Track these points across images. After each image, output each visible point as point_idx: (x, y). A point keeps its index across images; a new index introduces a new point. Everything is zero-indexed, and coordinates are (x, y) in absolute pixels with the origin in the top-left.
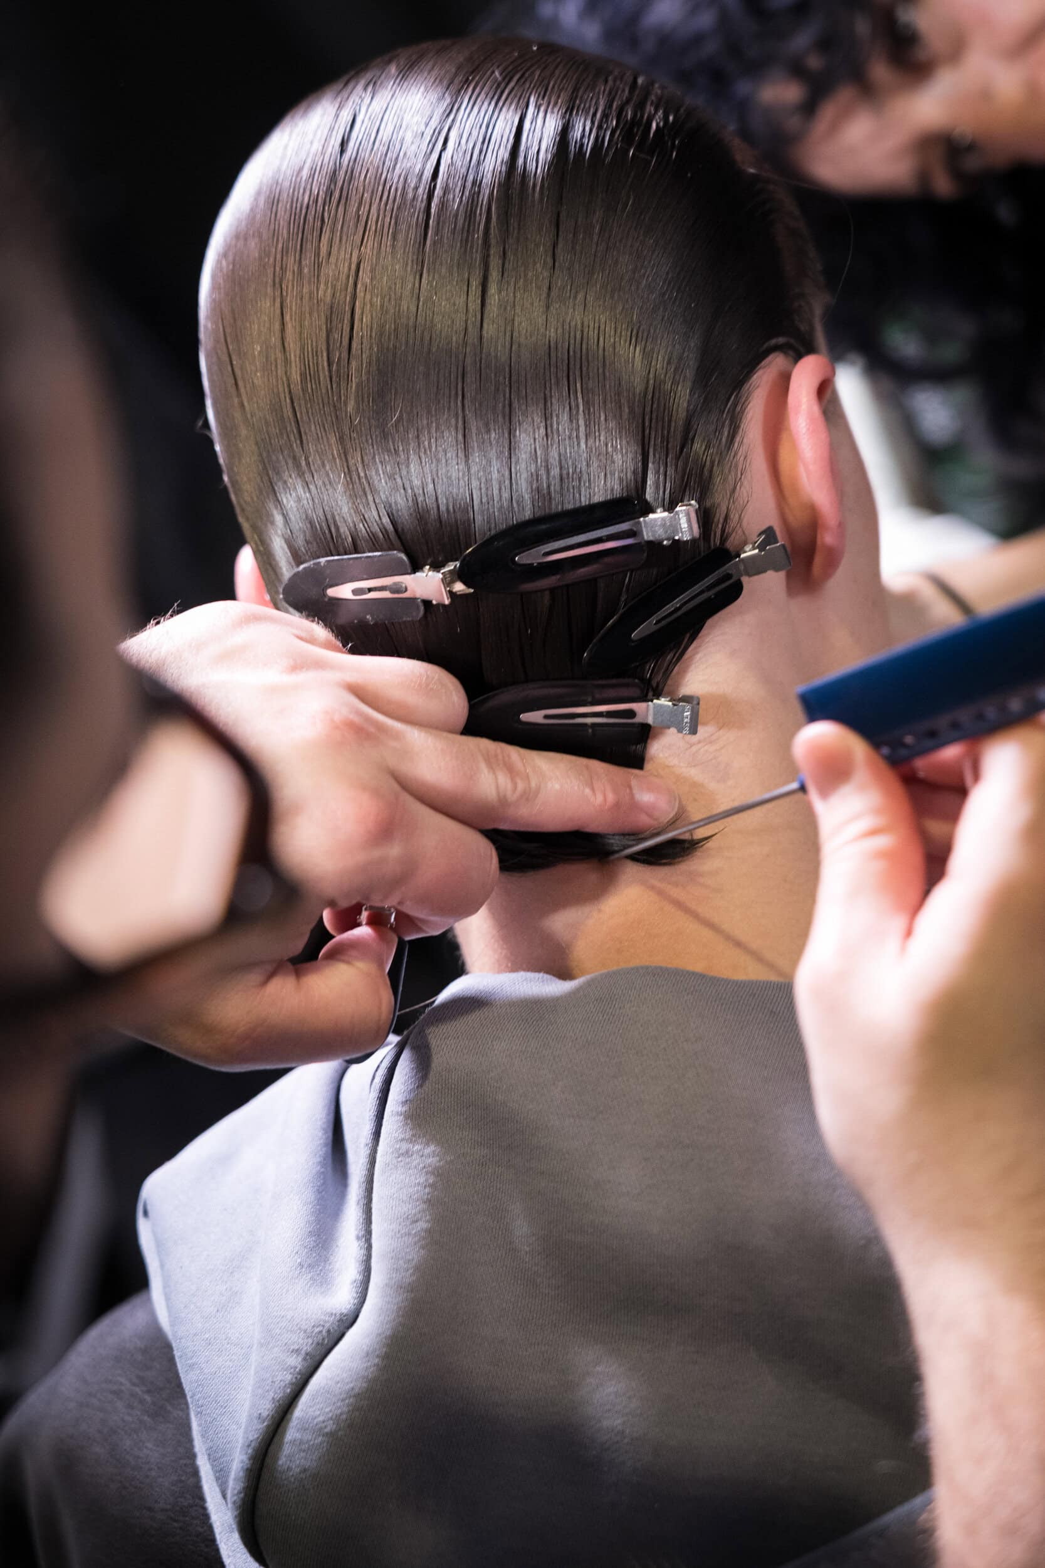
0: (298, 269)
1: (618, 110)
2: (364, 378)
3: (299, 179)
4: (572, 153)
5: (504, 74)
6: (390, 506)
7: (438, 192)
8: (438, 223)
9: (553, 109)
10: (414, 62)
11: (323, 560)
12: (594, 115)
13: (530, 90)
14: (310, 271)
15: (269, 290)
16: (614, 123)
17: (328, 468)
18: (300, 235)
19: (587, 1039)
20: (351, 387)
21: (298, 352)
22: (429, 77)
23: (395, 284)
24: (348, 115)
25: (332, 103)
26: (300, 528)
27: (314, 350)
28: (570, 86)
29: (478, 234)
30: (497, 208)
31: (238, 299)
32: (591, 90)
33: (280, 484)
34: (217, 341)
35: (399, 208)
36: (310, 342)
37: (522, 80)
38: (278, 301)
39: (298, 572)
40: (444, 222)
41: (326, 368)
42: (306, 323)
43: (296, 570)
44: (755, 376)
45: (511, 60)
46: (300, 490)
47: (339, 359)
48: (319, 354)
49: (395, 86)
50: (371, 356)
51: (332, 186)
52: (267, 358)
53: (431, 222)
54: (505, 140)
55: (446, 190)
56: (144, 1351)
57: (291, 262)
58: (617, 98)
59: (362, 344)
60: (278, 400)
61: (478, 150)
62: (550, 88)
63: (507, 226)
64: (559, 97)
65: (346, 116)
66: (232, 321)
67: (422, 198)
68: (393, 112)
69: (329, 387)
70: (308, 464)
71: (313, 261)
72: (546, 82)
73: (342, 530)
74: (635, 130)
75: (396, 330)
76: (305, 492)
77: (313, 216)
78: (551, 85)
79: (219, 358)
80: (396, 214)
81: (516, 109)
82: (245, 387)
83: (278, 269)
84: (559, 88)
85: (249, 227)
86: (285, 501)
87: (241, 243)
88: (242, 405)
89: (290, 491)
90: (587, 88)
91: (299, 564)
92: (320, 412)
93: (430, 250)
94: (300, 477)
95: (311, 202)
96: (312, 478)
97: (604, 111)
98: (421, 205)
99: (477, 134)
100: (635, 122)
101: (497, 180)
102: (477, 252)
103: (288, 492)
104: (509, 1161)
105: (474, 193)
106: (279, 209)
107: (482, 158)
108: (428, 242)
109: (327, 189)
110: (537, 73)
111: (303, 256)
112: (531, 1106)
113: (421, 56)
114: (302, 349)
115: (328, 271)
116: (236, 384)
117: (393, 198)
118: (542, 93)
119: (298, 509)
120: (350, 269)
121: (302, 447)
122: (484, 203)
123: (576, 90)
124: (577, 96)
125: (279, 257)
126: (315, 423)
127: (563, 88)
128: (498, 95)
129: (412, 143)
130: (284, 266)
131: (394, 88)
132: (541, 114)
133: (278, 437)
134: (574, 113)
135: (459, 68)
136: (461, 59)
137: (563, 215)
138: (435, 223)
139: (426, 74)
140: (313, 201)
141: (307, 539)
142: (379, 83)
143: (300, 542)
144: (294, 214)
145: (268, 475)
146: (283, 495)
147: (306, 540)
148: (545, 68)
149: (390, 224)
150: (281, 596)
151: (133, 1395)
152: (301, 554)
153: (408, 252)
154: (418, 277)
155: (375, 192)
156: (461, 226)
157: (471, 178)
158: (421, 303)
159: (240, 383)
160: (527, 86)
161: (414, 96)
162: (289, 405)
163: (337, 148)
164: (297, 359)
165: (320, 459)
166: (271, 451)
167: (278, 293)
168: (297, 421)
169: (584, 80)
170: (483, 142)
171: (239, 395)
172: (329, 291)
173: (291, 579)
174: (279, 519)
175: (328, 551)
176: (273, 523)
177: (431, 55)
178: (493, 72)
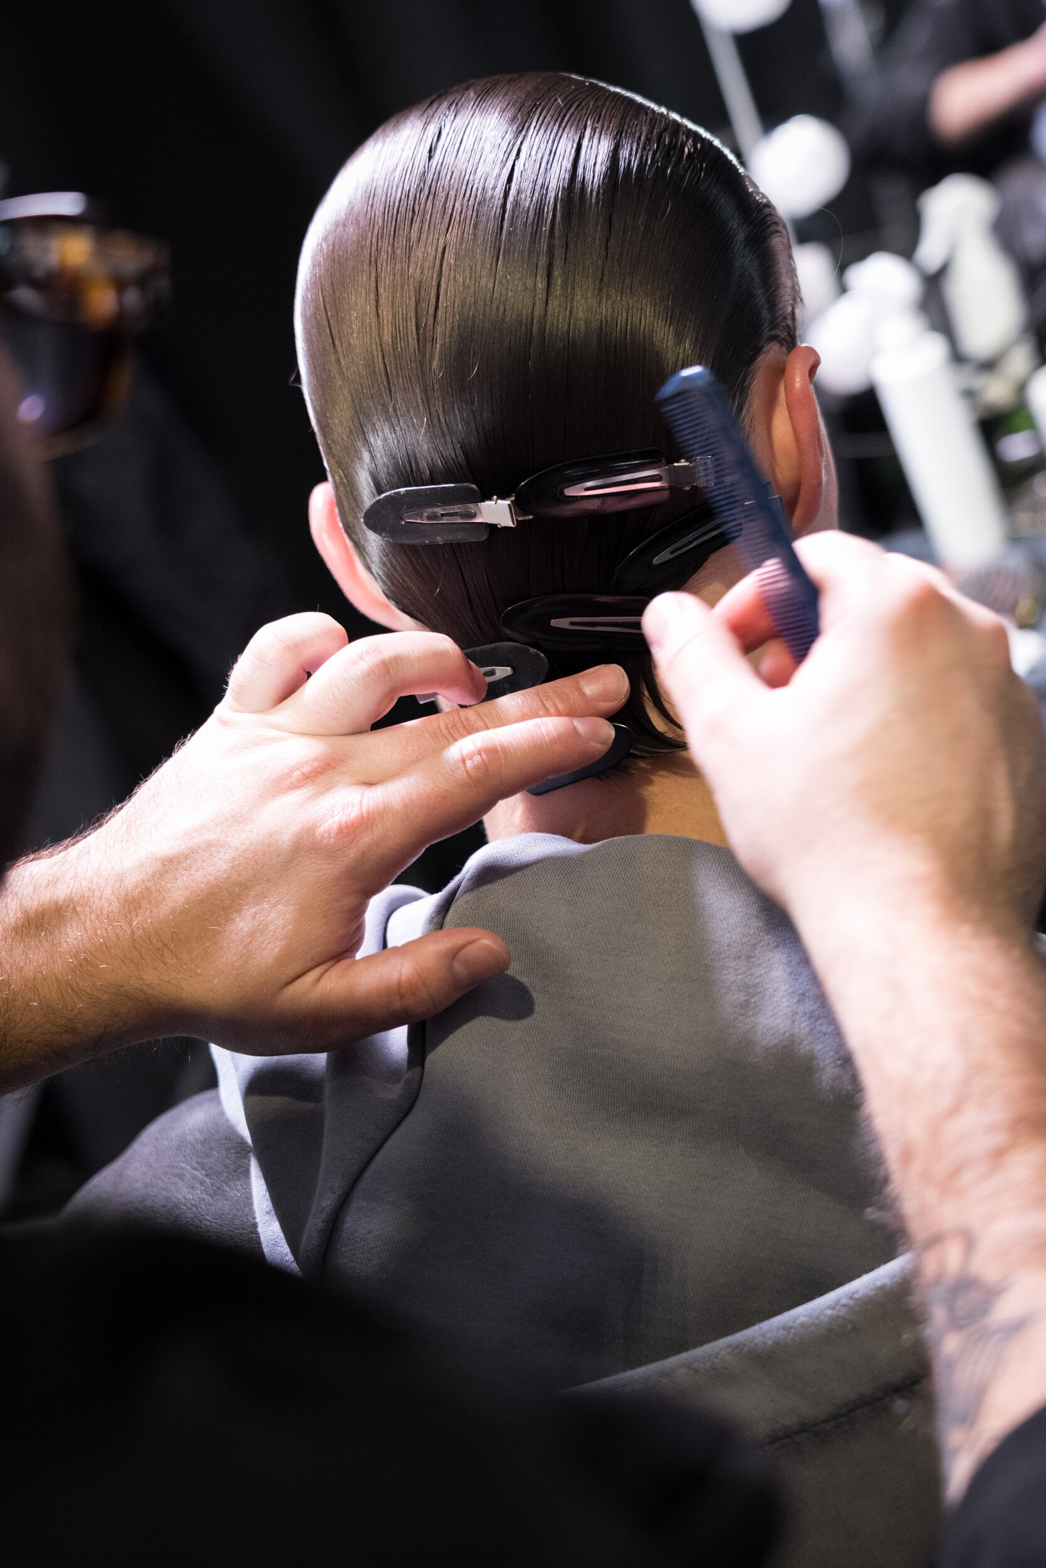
0: (392, 249)
1: (658, 136)
2: (447, 340)
3: (392, 179)
4: (623, 167)
5: (566, 101)
6: (465, 446)
7: (513, 192)
8: (513, 216)
9: (606, 131)
10: (490, 89)
11: (402, 490)
12: (639, 138)
13: (587, 115)
14: (402, 252)
15: (366, 267)
16: (655, 146)
17: (412, 413)
18: (394, 223)
19: (613, 891)
20: (436, 348)
21: (390, 318)
22: (503, 100)
23: (476, 264)
24: (435, 128)
25: (419, 119)
26: (384, 463)
27: (404, 317)
28: (619, 114)
29: (545, 227)
30: (560, 207)
31: (337, 274)
32: (636, 118)
33: (369, 427)
34: (317, 308)
35: (479, 204)
36: (400, 310)
37: (581, 107)
38: (374, 275)
39: (380, 500)
40: (517, 217)
41: (414, 331)
42: (398, 295)
43: (378, 498)
44: (759, 359)
45: (568, 93)
46: (387, 431)
47: (426, 324)
48: (409, 319)
49: (475, 106)
50: (453, 323)
51: (422, 185)
52: (362, 322)
53: (506, 216)
54: (567, 153)
55: (519, 192)
56: (203, 1143)
57: (385, 245)
58: (656, 127)
59: (446, 313)
60: (370, 356)
61: (546, 161)
62: (603, 115)
63: (569, 222)
64: (610, 122)
65: (432, 129)
66: (331, 292)
67: (499, 197)
68: (474, 127)
69: (417, 347)
70: (395, 410)
71: (404, 245)
72: (599, 110)
73: (421, 465)
74: (672, 153)
75: (475, 302)
76: (391, 433)
77: (405, 208)
78: (603, 113)
79: (318, 323)
80: (477, 208)
81: (576, 130)
82: (342, 346)
83: (373, 250)
84: (610, 115)
85: (348, 216)
86: (372, 440)
87: (340, 228)
88: (338, 361)
89: (377, 432)
90: (632, 117)
91: (380, 492)
92: (408, 368)
93: (506, 238)
94: (388, 420)
95: (403, 197)
96: (397, 422)
97: (647, 135)
98: (498, 202)
99: (545, 147)
100: (672, 147)
101: (561, 185)
102: (544, 242)
103: (376, 433)
104: (545, 987)
105: (543, 195)
106: (375, 202)
107: (549, 166)
108: (504, 232)
109: (417, 187)
110: (592, 103)
111: (396, 239)
112: (565, 943)
113: (495, 85)
114: (394, 315)
115: (419, 253)
116: (334, 343)
117: (475, 196)
118: (597, 118)
119: (383, 447)
120: (436, 251)
121: (391, 396)
122: (551, 203)
123: (623, 117)
124: (625, 123)
125: (374, 240)
126: (402, 377)
127: (613, 116)
128: (561, 119)
129: (491, 152)
130: (379, 248)
131: (474, 108)
132: (597, 135)
133: (369, 388)
134: (624, 135)
135: (529, 94)
136: (529, 88)
137: (615, 216)
138: (510, 217)
139: (501, 98)
140: (405, 196)
141: (390, 471)
142: (460, 104)
143: (383, 476)
144: (387, 208)
145: (359, 418)
146: (371, 436)
147: (388, 473)
148: (597, 99)
149: (472, 215)
150: (362, 520)
151: (195, 1178)
152: (384, 485)
153: (487, 240)
154: (494, 260)
155: (459, 190)
156: (532, 221)
157: (540, 182)
158: (497, 282)
159: (337, 342)
160: (585, 112)
161: (491, 115)
162: (381, 362)
163: (426, 154)
164: (389, 324)
165: (406, 405)
166: (362, 398)
167: (373, 270)
168: (387, 374)
169: (629, 111)
170: (550, 154)
171: (336, 352)
172: (418, 268)
173: (372, 506)
174: (366, 456)
175: (407, 482)
176: (360, 459)
177: (502, 84)
178: (556, 100)
